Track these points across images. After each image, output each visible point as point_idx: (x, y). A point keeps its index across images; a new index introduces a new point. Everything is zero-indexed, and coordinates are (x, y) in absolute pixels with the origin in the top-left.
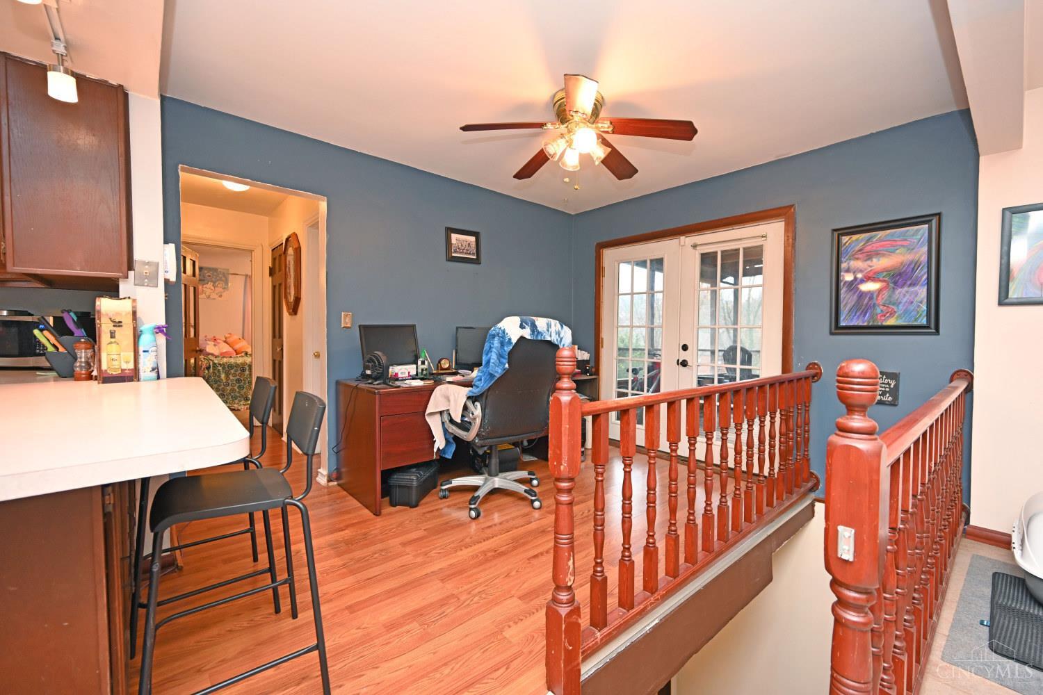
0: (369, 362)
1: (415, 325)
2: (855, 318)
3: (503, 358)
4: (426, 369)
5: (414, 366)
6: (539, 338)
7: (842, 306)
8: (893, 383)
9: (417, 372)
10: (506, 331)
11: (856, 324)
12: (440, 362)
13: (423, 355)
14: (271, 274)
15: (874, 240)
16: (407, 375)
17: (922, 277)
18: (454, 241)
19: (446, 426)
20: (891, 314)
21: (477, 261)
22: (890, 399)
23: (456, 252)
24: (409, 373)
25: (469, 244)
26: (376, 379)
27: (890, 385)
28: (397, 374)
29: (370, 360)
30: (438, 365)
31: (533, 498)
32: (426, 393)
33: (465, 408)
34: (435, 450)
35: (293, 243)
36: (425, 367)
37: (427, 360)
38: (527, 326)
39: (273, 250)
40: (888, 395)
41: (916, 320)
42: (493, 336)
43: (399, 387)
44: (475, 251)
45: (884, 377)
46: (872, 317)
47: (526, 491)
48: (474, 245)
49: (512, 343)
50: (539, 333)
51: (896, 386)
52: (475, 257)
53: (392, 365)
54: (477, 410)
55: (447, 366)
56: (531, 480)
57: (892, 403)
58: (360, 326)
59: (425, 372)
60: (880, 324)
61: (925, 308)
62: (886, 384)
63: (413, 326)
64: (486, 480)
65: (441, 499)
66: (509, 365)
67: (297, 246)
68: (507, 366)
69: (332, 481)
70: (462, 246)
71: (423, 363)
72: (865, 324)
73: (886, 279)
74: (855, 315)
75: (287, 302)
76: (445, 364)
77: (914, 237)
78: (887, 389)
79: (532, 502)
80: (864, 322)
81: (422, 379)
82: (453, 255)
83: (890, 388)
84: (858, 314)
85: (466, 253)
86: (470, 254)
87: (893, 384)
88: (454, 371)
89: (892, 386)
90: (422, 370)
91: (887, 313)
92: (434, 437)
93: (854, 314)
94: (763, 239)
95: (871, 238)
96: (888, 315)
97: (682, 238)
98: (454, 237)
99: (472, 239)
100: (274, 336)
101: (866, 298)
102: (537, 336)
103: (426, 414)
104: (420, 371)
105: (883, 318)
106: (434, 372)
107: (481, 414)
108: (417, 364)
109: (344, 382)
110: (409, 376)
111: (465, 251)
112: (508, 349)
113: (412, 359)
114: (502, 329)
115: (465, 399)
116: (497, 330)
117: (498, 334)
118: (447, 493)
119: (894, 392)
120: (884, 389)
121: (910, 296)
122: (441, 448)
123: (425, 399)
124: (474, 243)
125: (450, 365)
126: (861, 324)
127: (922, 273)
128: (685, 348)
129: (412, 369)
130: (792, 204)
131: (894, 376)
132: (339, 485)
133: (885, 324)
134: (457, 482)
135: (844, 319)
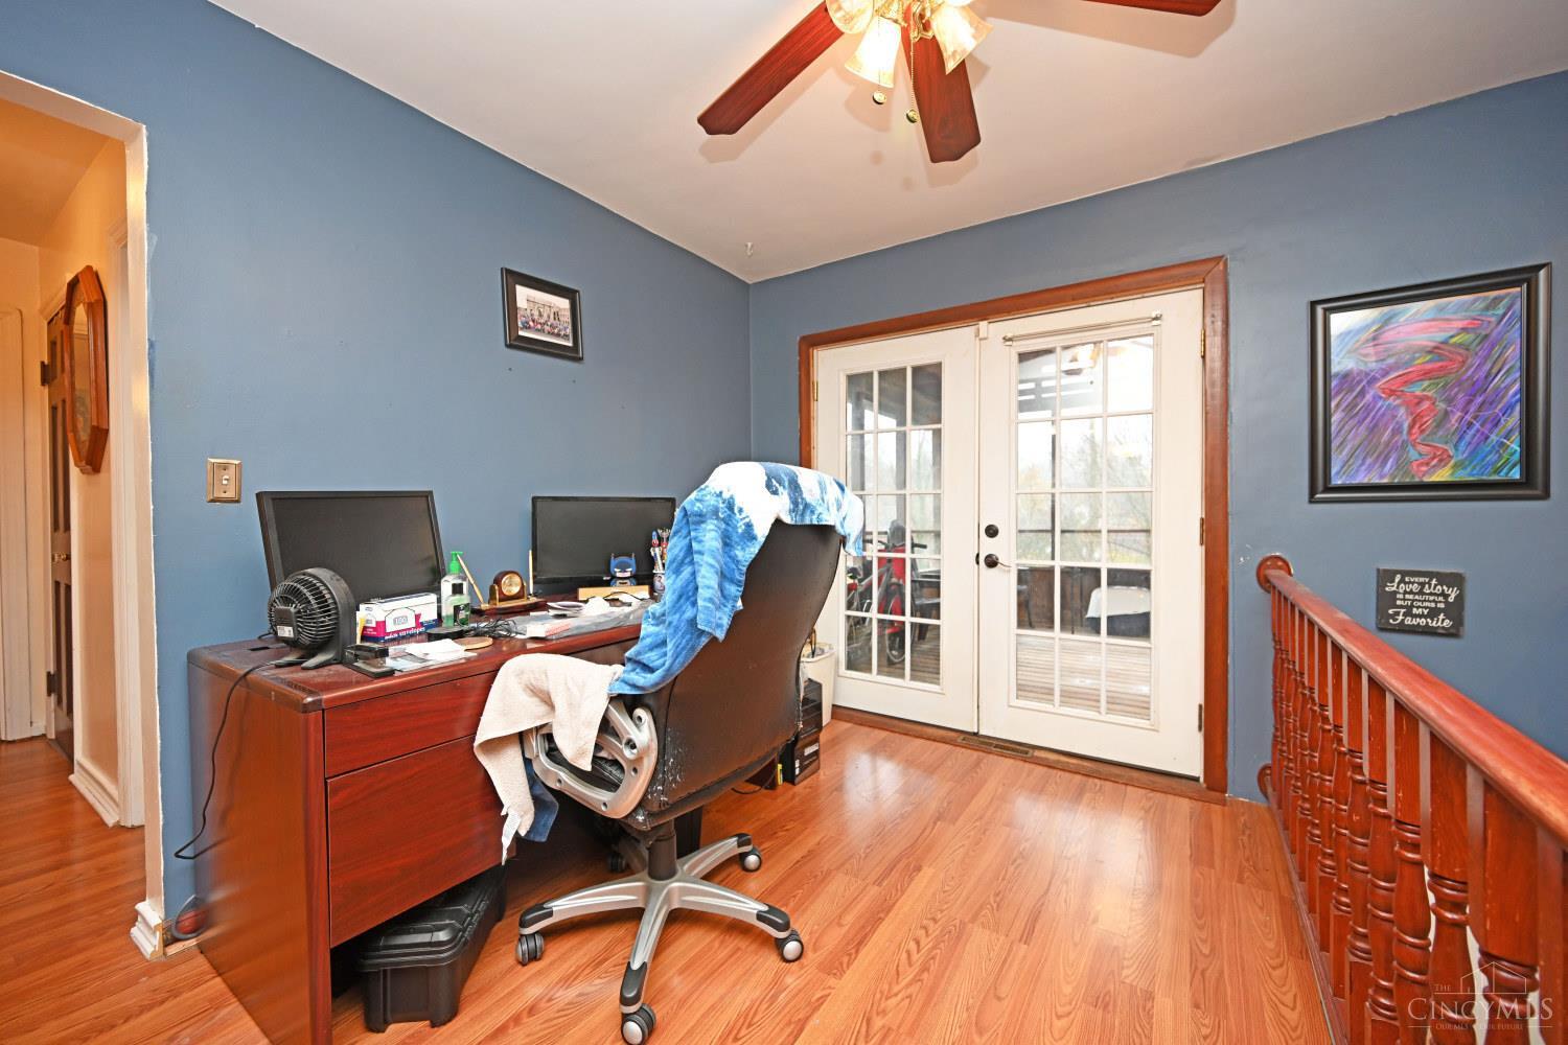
0: (286, 601)
1: (431, 493)
2: (1363, 468)
3: (732, 581)
4: (467, 605)
5: (433, 597)
6: (807, 522)
7: (1334, 445)
8: (1453, 594)
9: (439, 615)
10: (738, 504)
11: (1366, 481)
12: (497, 581)
13: (453, 566)
14: (45, 381)
15: (1402, 320)
16: (412, 623)
17: (1508, 388)
18: (521, 303)
19: (537, 768)
20: (1441, 461)
21: (572, 354)
22: (1447, 623)
23: (527, 327)
24: (417, 617)
25: (556, 314)
26: (311, 651)
27: (1446, 596)
28: (381, 625)
29: (291, 595)
30: (492, 589)
31: (782, 935)
32: (474, 684)
33: (606, 726)
34: (506, 841)
35: (84, 293)
36: (463, 599)
37: (465, 579)
38: (781, 489)
39: (49, 323)
40: (1442, 616)
41: (1498, 471)
42: (701, 518)
43: (391, 673)
44: (569, 331)
45: (1434, 582)
46: (1398, 466)
47: (760, 917)
48: (566, 316)
49: (754, 538)
50: (807, 506)
51: (1460, 598)
52: (570, 344)
53: (367, 601)
54: (642, 732)
55: (515, 590)
56: (743, 856)
57: (1452, 631)
58: (259, 496)
59: (462, 615)
60: (1417, 480)
61: (1515, 446)
62: (1438, 595)
63: (427, 496)
64: (648, 892)
65: (524, 964)
66: (743, 602)
67: (95, 297)
68: (739, 604)
69: (177, 940)
70: (541, 315)
71: (457, 589)
72: (1385, 481)
73: (1430, 394)
74: (1362, 464)
75: (77, 441)
76: (512, 586)
77: (1490, 313)
78: (1442, 606)
79: (780, 945)
80: (1382, 477)
81: (457, 636)
82: (521, 333)
83: (1446, 602)
84: (1369, 461)
85: (551, 334)
86: (558, 335)
87: (1453, 596)
88: (533, 600)
89: (1451, 599)
90: (457, 609)
91: (1433, 459)
92: (501, 806)
93: (1360, 462)
94: (1155, 323)
95: (1395, 315)
96: (1435, 462)
97: (983, 324)
98: (523, 294)
99: (563, 304)
100: (55, 527)
101: (1385, 430)
102: (802, 515)
103: (476, 744)
104: (447, 611)
105: (1424, 469)
106: (485, 606)
107: (655, 745)
108: (437, 590)
109: (212, 658)
110: (419, 624)
111: (547, 328)
112: (747, 554)
113: (426, 579)
114: (726, 495)
115: (603, 703)
116: (712, 501)
117: (715, 512)
118: (539, 941)
119: (1456, 611)
120: (1433, 605)
121: (1482, 425)
122: (523, 833)
123: (472, 699)
124: (568, 314)
125: (523, 587)
126: (1376, 480)
127: (1509, 380)
128: (992, 532)
129: (424, 607)
130: (1220, 254)
131: (1455, 580)
132: (202, 949)
133: (1427, 479)
134: (566, 906)
135: (1338, 473)
